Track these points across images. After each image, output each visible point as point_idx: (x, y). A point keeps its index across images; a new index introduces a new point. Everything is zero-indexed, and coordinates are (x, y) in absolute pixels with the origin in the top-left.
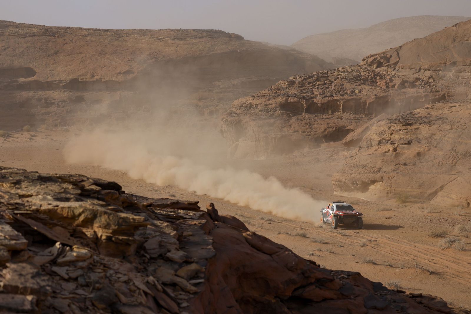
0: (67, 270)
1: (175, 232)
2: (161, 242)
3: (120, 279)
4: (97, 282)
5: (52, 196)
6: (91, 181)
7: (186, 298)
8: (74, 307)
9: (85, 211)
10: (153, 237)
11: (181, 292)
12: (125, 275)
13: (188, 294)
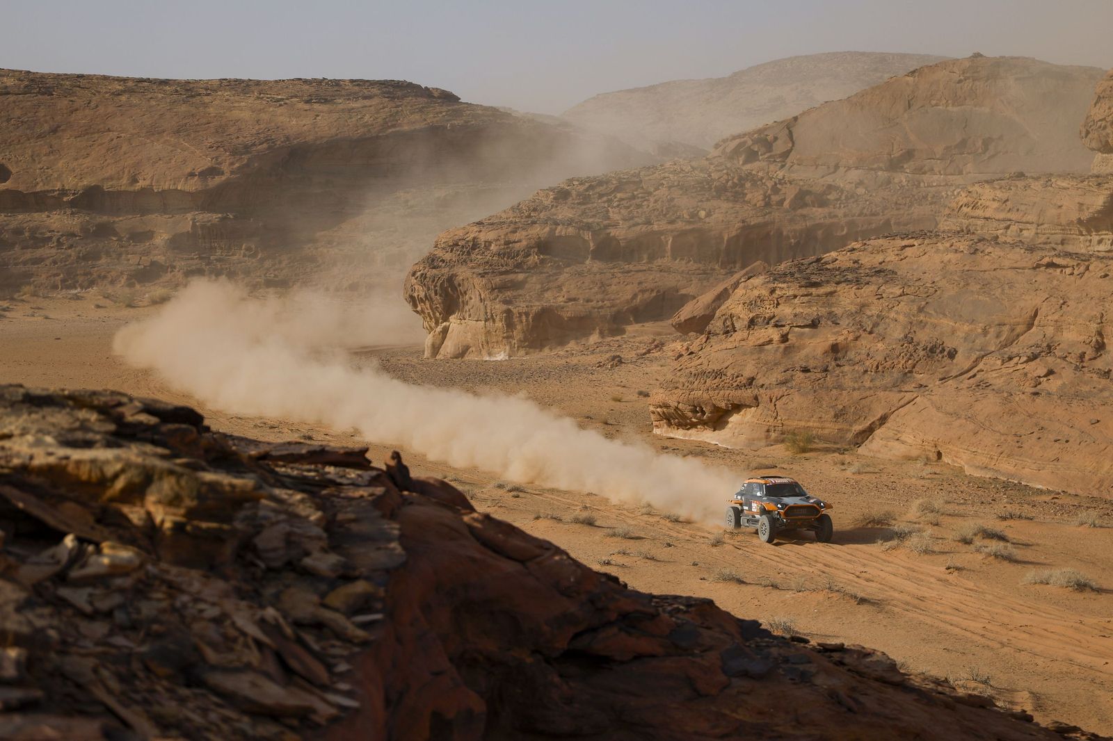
0: (90, 595)
1: (319, 514)
2: (289, 534)
3: (206, 614)
4: (155, 620)
5: (55, 438)
6: (138, 404)
7: (345, 653)
8: (105, 673)
9: (127, 468)
10: (273, 524)
11: (334, 642)
12: (214, 604)
13: (350, 645)
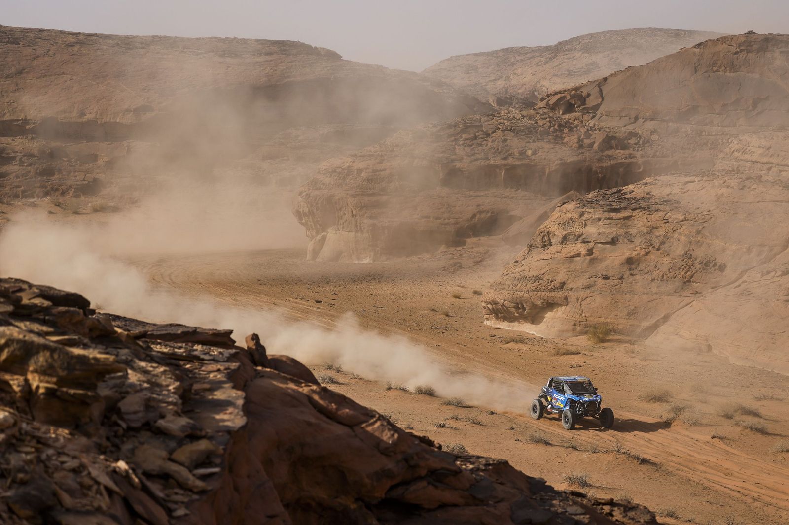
1: (177, 383)
2: (149, 400)
3: (66, 466)
4: (21, 470)
6: (36, 290)
7: (186, 500)
9: (10, 343)
10: (137, 391)
11: (177, 490)
12: (74, 457)
13: (190, 493)
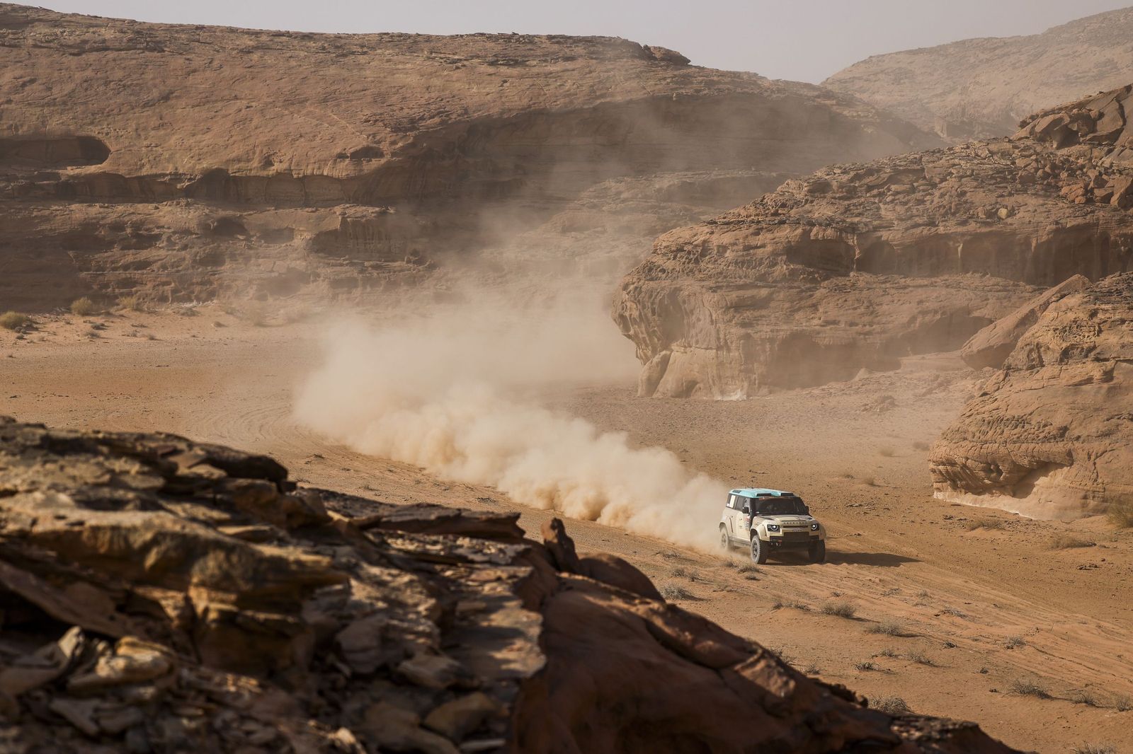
0: (96, 710)
1: (432, 602)
2: (387, 628)
3: (255, 738)
5: (72, 495)
6: (200, 453)
9: (160, 538)
10: (366, 615)
12: (267, 724)
